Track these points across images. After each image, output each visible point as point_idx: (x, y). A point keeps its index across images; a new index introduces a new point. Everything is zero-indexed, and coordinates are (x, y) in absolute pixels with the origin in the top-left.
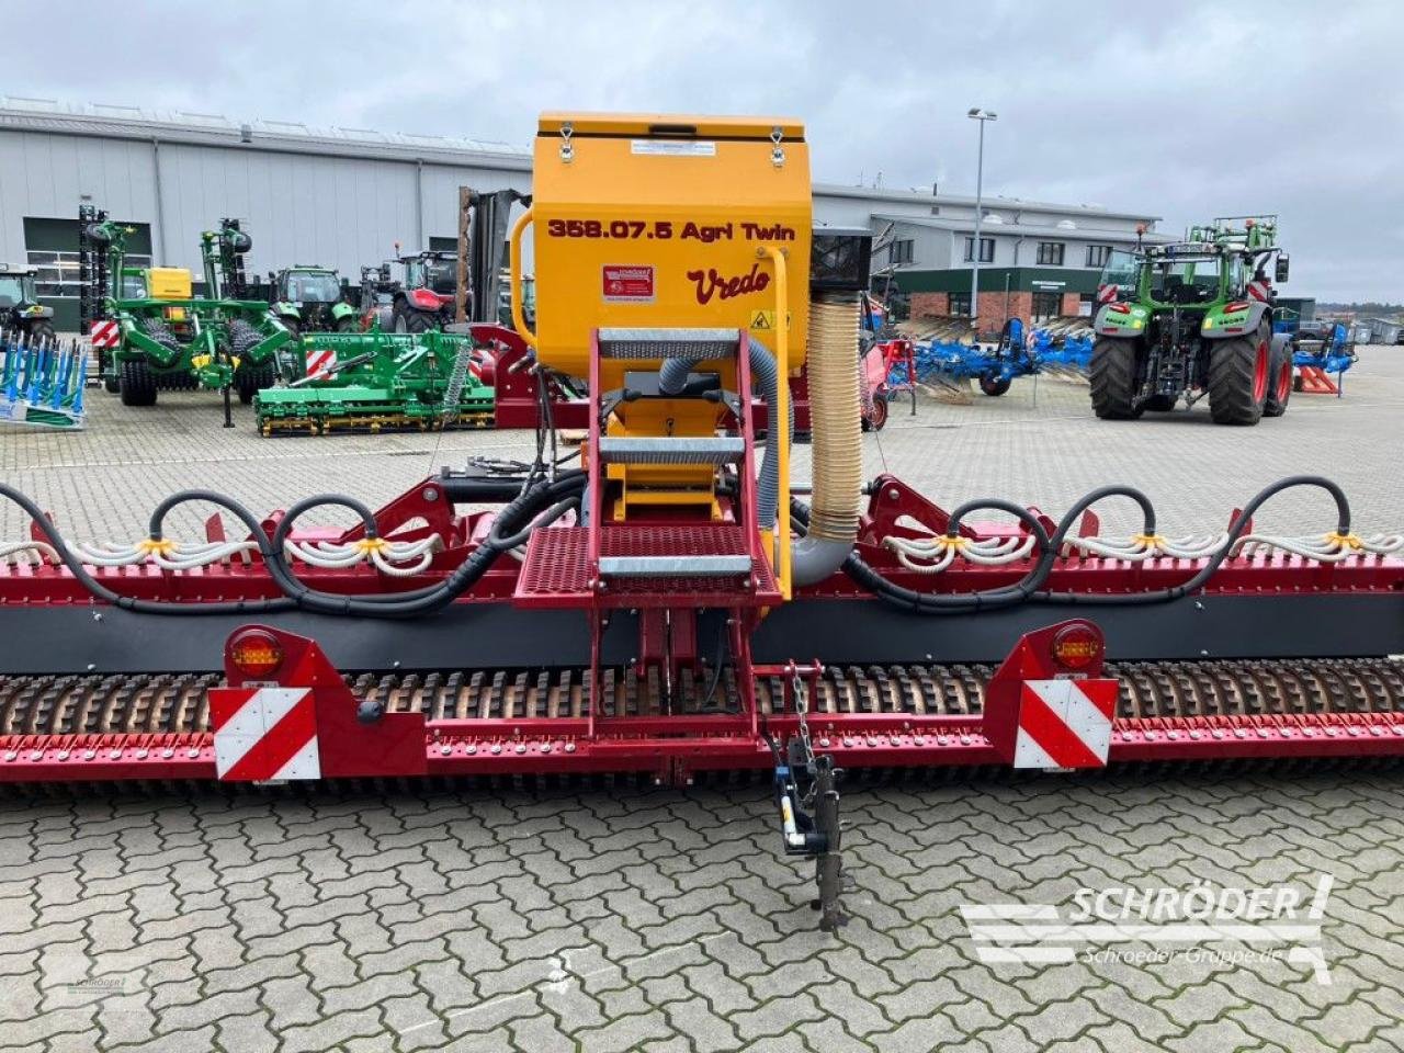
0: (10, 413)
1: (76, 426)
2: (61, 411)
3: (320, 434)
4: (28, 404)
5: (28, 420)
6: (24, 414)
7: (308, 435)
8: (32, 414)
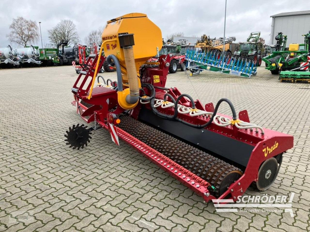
0: (238, 74)
1: (249, 77)
2: (247, 74)
3: (294, 82)
4: (241, 72)
5: (241, 75)
6: (240, 74)
7: (291, 82)
8: (242, 74)
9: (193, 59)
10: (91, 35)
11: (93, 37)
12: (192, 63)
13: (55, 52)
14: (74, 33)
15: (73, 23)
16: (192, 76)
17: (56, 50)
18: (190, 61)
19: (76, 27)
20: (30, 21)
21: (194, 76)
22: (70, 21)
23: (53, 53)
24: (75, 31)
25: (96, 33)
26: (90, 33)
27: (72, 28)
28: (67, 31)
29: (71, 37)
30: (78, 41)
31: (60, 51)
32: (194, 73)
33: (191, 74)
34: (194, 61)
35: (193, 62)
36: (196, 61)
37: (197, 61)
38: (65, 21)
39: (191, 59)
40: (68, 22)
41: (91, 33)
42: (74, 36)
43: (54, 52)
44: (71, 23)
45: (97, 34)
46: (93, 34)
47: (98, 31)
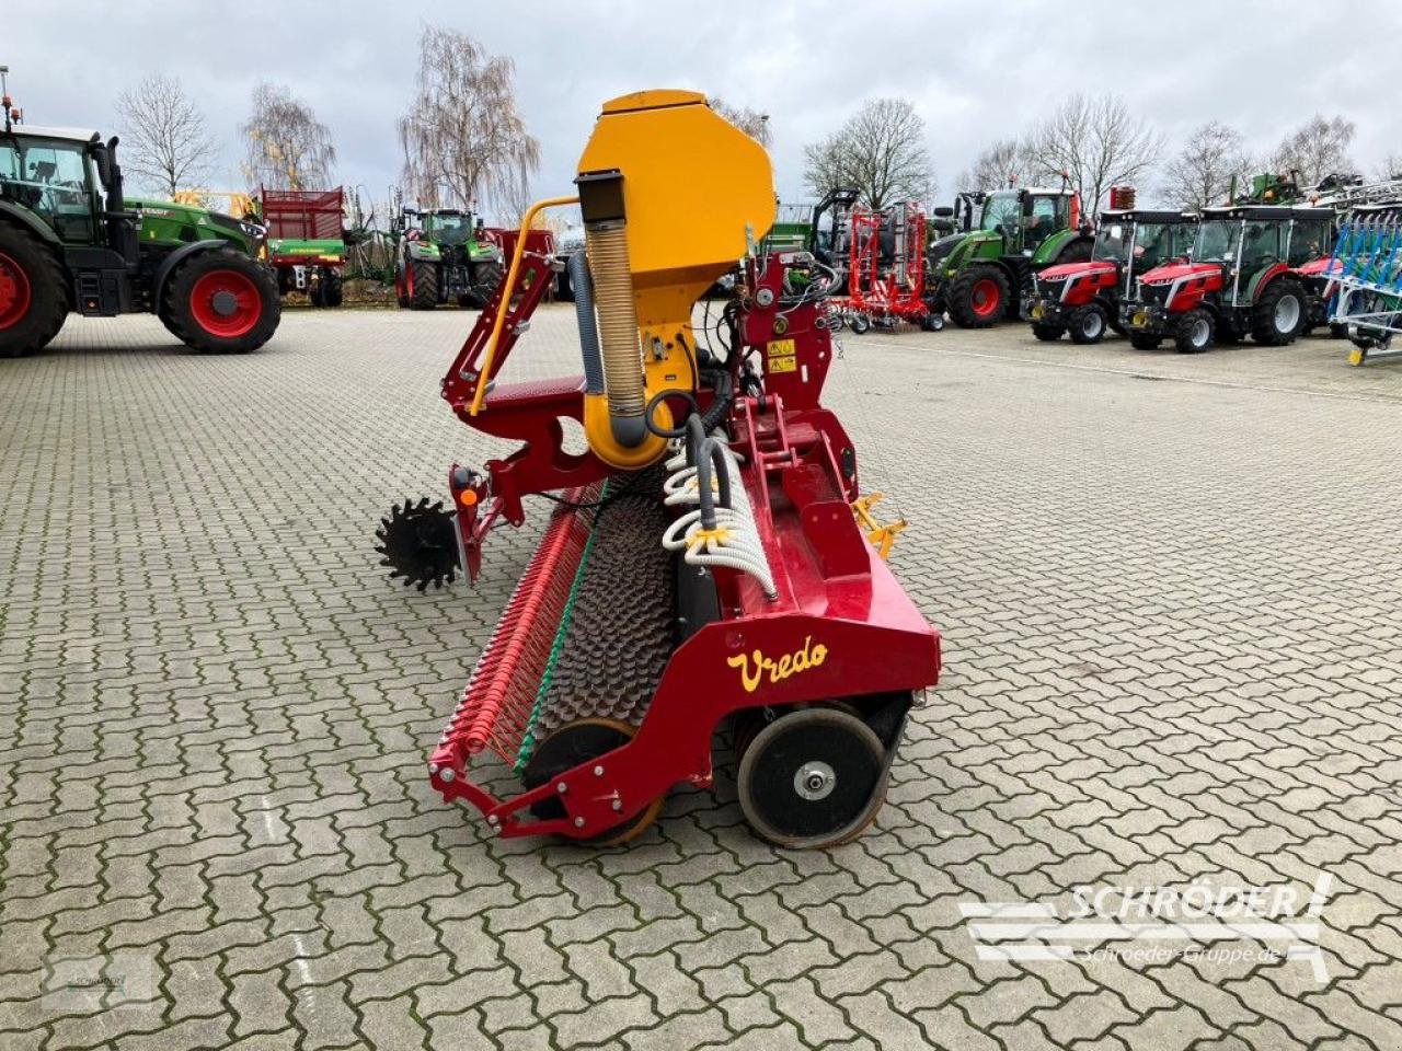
9: (1369, 279)
10: (985, 163)
11: (997, 169)
12: (1359, 300)
13: (801, 237)
14: (915, 156)
15: (914, 111)
16: (1361, 365)
17: (802, 228)
18: (1346, 289)
19: (923, 130)
20: (747, 111)
21: (1371, 366)
22: (901, 105)
23: (791, 242)
24: (919, 144)
25: (1010, 153)
26: (984, 154)
27: (906, 134)
28: (883, 145)
29: (899, 172)
30: (926, 192)
31: (824, 234)
32: (1372, 352)
33: (1355, 354)
34: (1371, 286)
35: (1365, 291)
36: (1381, 291)
37: (1387, 290)
38: (882, 106)
39: (1358, 275)
40: (894, 110)
41: (991, 154)
42: (911, 169)
43: (795, 237)
44: (904, 110)
45: (1016, 155)
46: (997, 159)
47: (1021, 142)
